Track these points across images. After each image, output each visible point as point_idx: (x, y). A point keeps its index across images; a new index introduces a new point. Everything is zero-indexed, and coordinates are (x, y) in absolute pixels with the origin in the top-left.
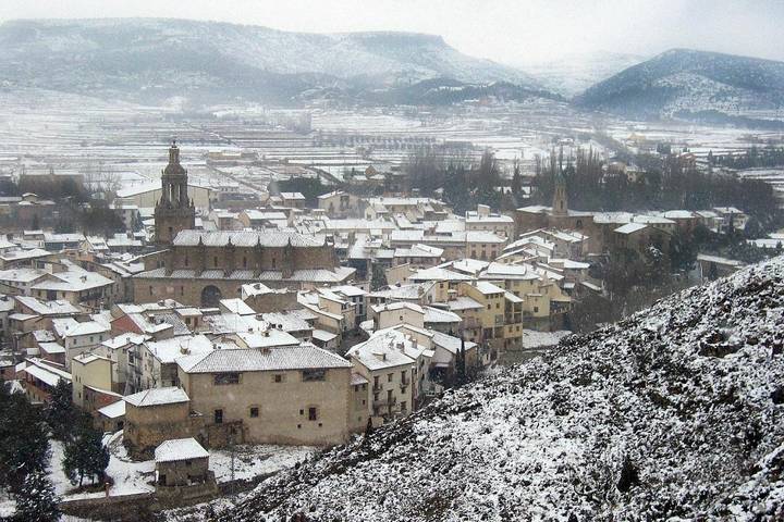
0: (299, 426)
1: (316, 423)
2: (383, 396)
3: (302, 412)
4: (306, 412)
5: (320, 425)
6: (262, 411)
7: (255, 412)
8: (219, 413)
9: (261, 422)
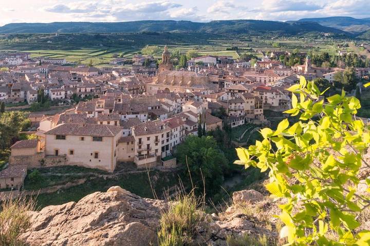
0: (90, 160)
1: (98, 159)
2: (144, 147)
3: (92, 154)
4: (94, 155)
5: (100, 161)
6: (75, 152)
7: (72, 152)
8: (57, 152)
9: (74, 157)
